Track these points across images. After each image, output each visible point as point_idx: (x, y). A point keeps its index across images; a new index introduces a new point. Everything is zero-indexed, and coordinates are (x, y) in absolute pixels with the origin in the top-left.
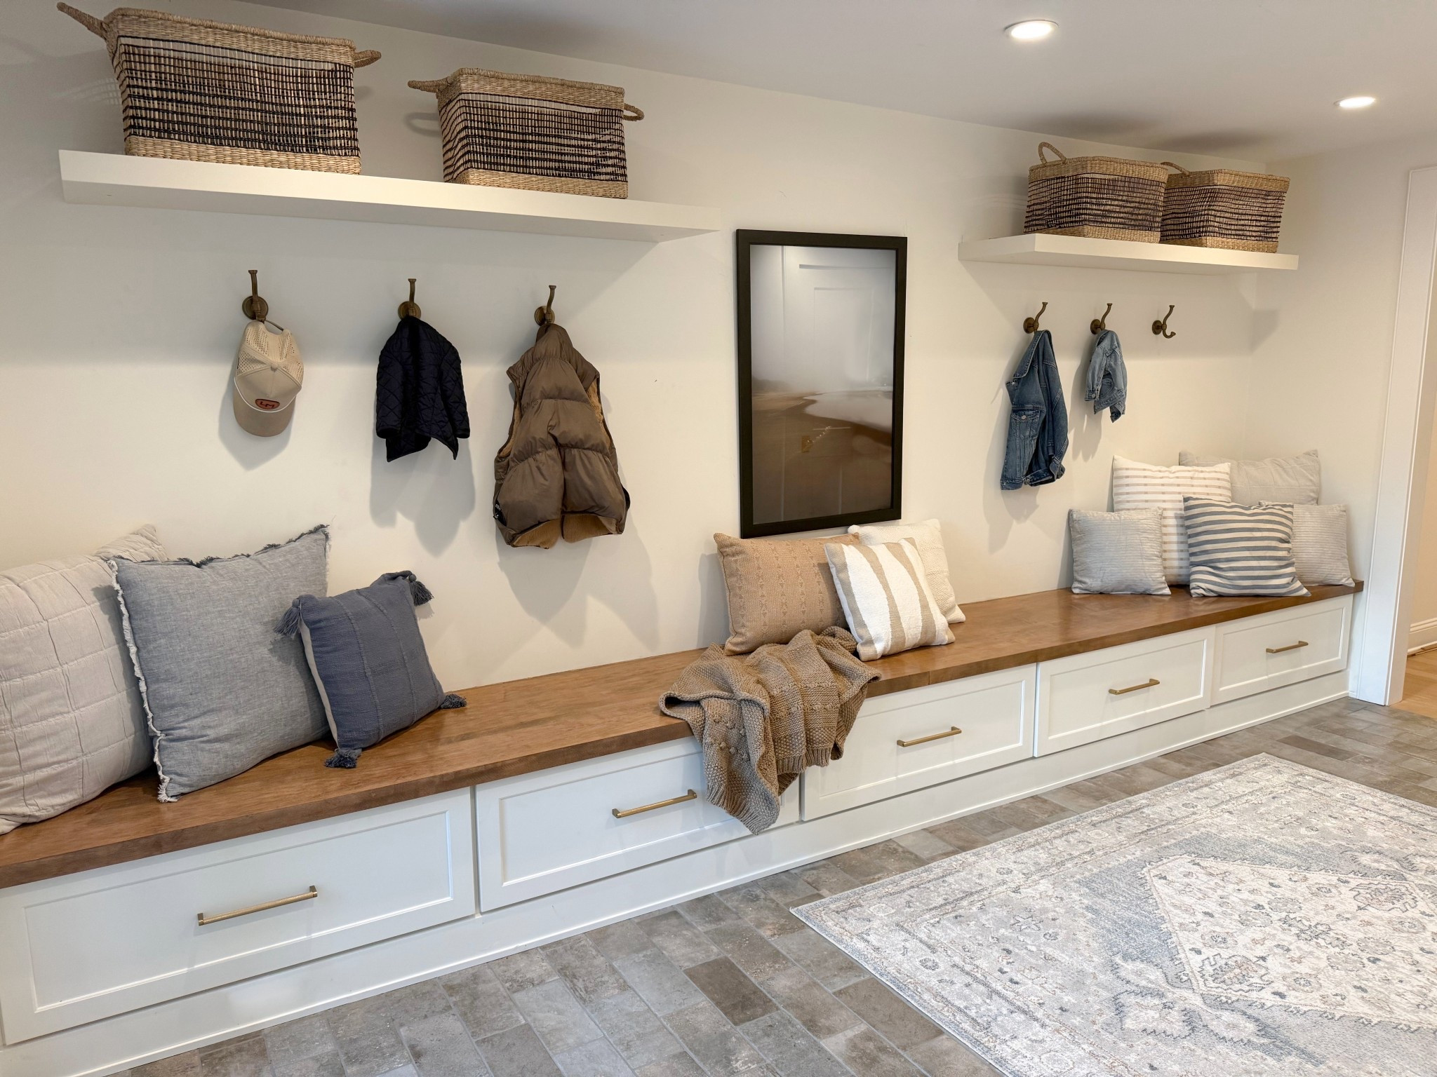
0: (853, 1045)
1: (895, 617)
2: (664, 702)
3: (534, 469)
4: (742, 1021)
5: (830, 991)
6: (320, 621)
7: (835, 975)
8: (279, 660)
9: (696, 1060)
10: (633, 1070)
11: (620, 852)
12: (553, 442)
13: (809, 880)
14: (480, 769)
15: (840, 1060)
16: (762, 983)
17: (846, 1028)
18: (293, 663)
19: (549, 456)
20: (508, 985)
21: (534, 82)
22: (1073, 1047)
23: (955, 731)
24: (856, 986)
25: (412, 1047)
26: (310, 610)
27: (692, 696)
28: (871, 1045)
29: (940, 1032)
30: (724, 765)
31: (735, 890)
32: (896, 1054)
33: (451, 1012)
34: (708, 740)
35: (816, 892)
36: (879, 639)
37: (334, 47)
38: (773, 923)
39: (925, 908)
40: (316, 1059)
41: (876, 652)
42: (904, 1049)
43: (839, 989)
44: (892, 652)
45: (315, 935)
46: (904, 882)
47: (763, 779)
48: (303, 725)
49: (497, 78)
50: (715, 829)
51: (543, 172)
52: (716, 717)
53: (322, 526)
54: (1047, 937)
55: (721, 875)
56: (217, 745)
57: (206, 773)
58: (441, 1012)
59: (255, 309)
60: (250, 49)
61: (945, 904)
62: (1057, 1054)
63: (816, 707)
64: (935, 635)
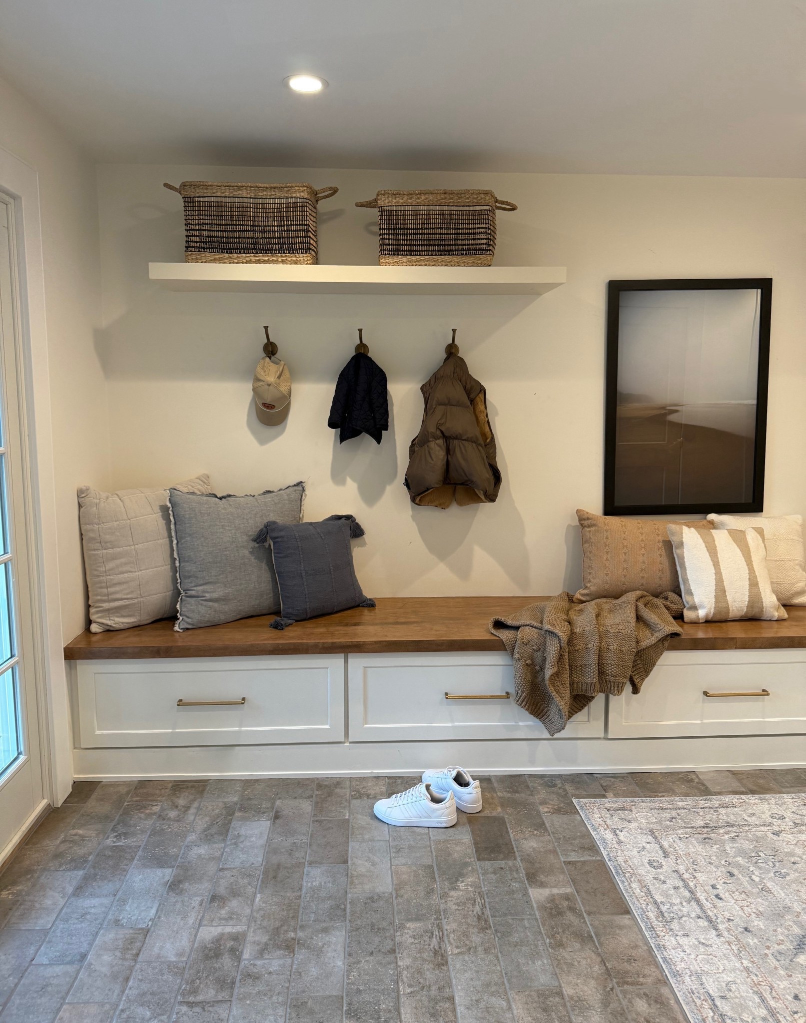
0: (552, 899)
1: (720, 590)
2: (492, 625)
3: (427, 451)
4: (484, 859)
5: (563, 860)
6: (278, 537)
7: (574, 851)
8: (255, 559)
9: (436, 872)
10: (391, 865)
11: (450, 724)
12: (441, 435)
13: (604, 784)
15: (535, 906)
16: (516, 840)
17: (555, 887)
18: (265, 562)
19: (437, 444)
20: (353, 793)
21: (425, 194)
22: (733, 958)
23: (765, 693)
24: (584, 862)
25: (277, 812)
26: (273, 530)
27: (514, 623)
28: (565, 904)
29: (627, 911)
30: (529, 678)
31: (542, 776)
32: (581, 916)
33: (311, 799)
34: (516, 656)
35: (603, 792)
36: (702, 607)
37: (297, 188)
38: (554, 805)
39: (683, 825)
40: (225, 803)
41: (698, 616)
42: (589, 914)
43: (570, 859)
44: (715, 619)
45: (244, 729)
46: (680, 804)
47: (555, 693)
48: (266, 601)
49: (400, 194)
50: (527, 726)
51: (429, 253)
52: (525, 640)
53: (301, 482)
54: (777, 874)
55: (532, 763)
56: (210, 604)
57: (202, 619)
58: (306, 798)
59: (270, 350)
60: (249, 196)
61: (703, 827)
62: (714, 958)
63: (610, 648)
64: (762, 611)
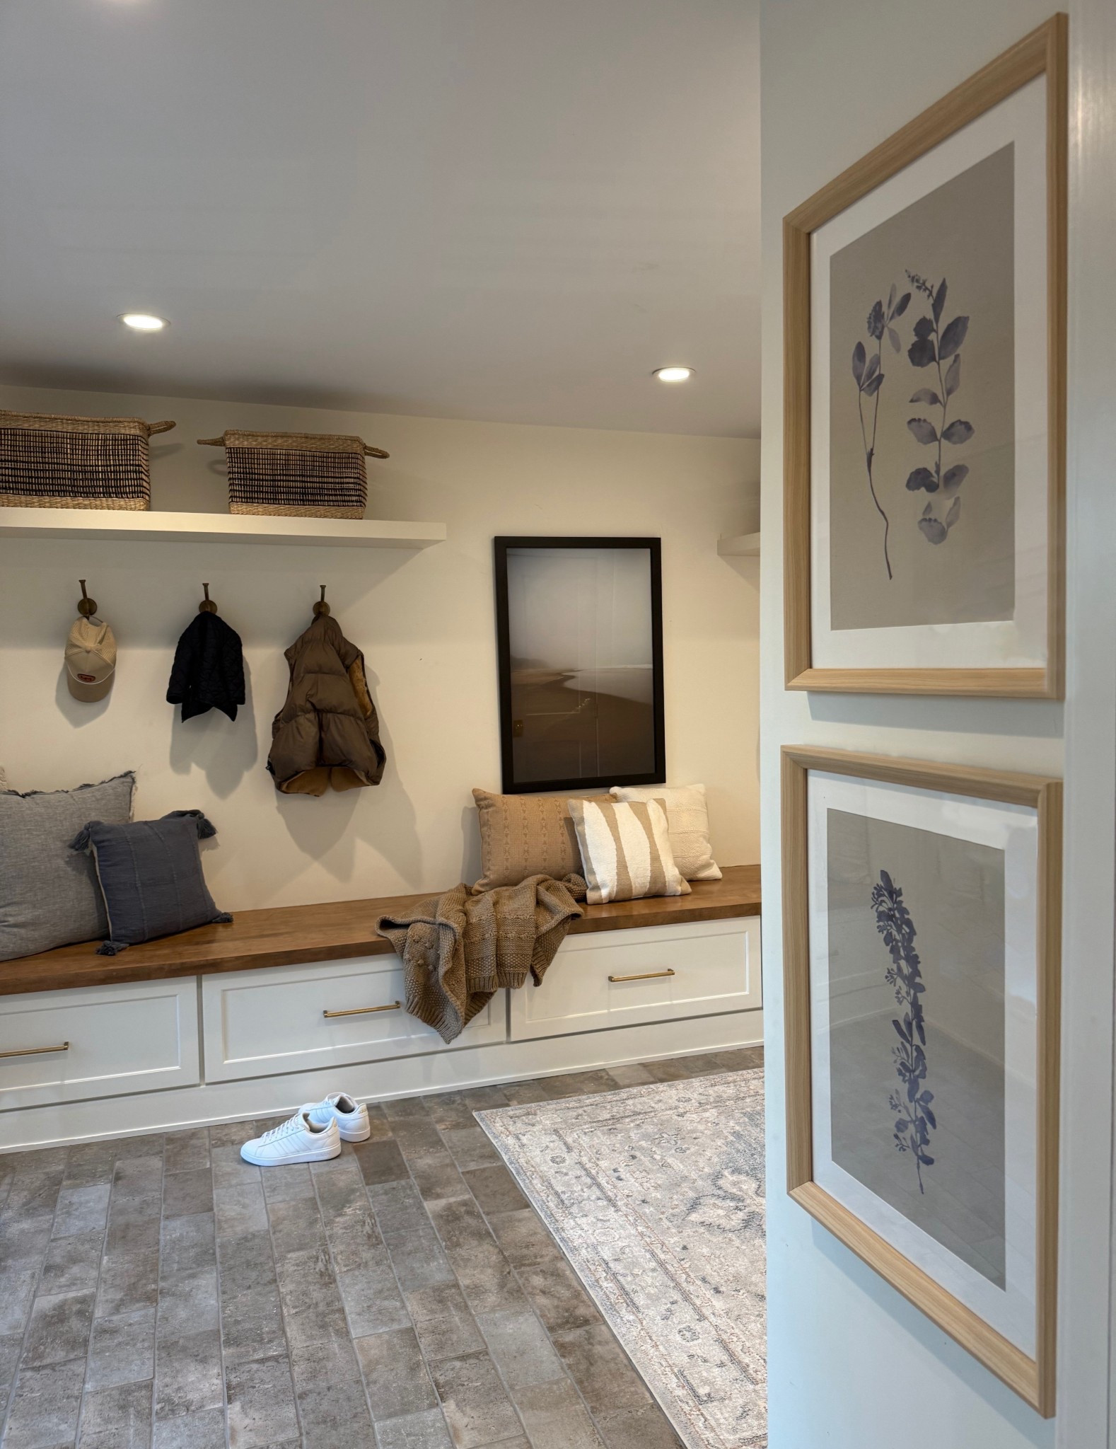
0: (449, 1208)
1: (623, 868)
2: (379, 925)
3: (295, 728)
4: (373, 1183)
5: (460, 1170)
6: (103, 841)
7: (474, 1161)
8: (73, 870)
9: (319, 1203)
10: (266, 1204)
11: (330, 1048)
12: (312, 708)
13: (508, 1093)
14: (202, 963)
15: (430, 1216)
16: (409, 1160)
17: (452, 1196)
18: (86, 872)
19: (307, 719)
20: (214, 1142)
22: (630, 1227)
23: (669, 972)
24: (484, 1170)
25: (117, 1173)
26: (96, 833)
27: (403, 920)
28: (463, 1209)
29: (527, 1205)
30: (421, 980)
31: (439, 1095)
32: (479, 1216)
33: (161, 1155)
34: (407, 956)
35: (507, 1102)
36: (604, 886)
38: (452, 1121)
39: (590, 1120)
40: (47, 1174)
41: (601, 897)
42: (488, 1214)
43: (469, 1169)
44: (617, 899)
45: (67, 1082)
46: (588, 1101)
47: (449, 993)
48: (90, 923)
50: (421, 1039)
52: (416, 938)
53: (131, 772)
54: (678, 1150)
55: (428, 1081)
56: (15, 930)
57: (5, 949)
58: (153, 1155)
59: (88, 608)
61: (610, 1119)
62: (611, 1230)
63: (509, 935)
64: (664, 886)
